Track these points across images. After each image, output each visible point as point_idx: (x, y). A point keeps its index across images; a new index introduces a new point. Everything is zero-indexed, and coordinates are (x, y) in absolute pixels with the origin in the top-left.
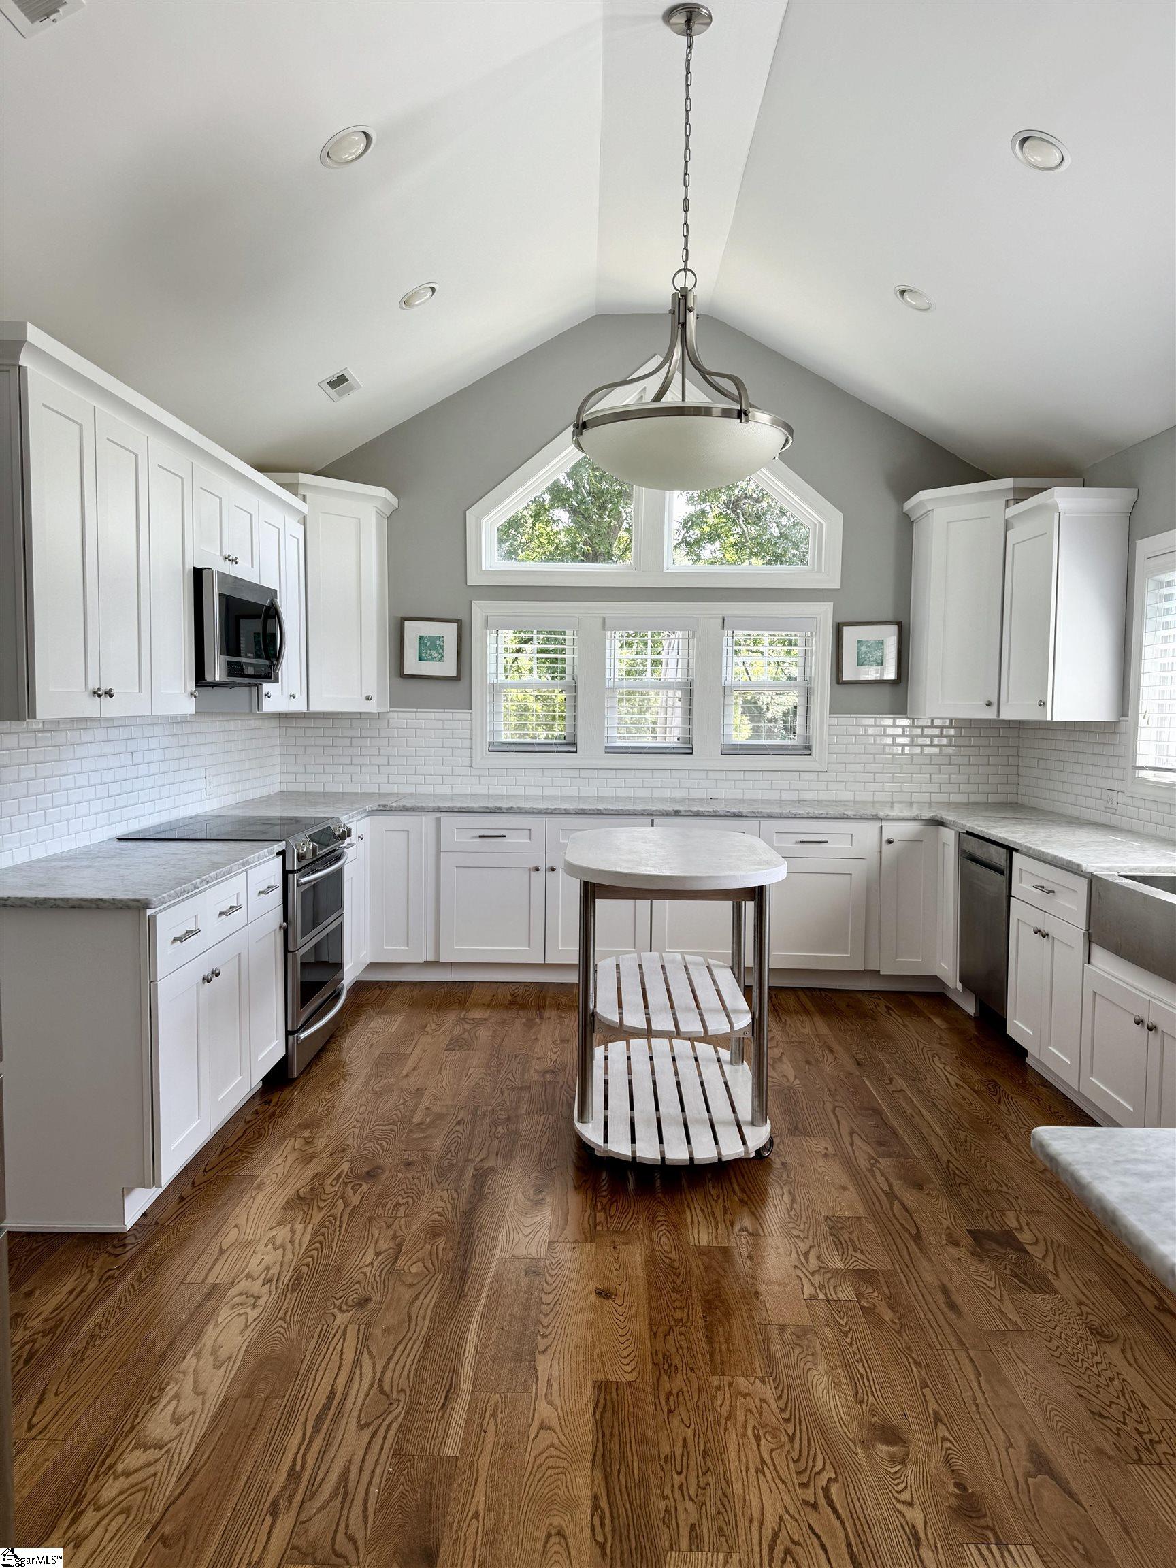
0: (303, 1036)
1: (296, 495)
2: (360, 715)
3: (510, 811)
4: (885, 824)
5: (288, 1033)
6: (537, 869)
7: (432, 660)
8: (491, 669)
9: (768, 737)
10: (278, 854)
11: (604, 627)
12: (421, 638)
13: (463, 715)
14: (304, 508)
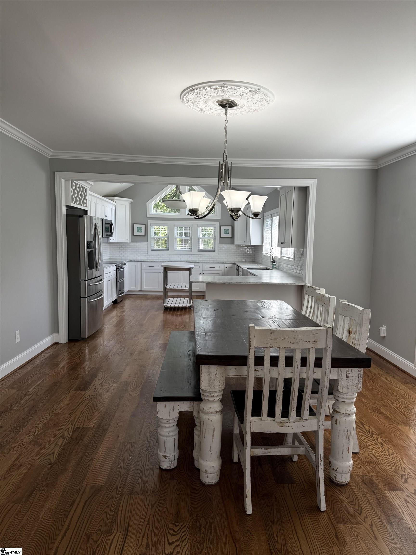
0: (119, 296)
1: (113, 201)
2: (125, 243)
3: (155, 262)
4: (226, 264)
5: (117, 295)
6: (160, 273)
7: (140, 232)
8: (151, 234)
9: (207, 248)
10: (115, 265)
11: (174, 226)
12: (137, 228)
13: (146, 243)
14: (115, 204)
